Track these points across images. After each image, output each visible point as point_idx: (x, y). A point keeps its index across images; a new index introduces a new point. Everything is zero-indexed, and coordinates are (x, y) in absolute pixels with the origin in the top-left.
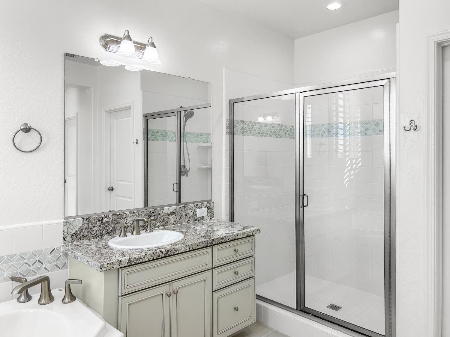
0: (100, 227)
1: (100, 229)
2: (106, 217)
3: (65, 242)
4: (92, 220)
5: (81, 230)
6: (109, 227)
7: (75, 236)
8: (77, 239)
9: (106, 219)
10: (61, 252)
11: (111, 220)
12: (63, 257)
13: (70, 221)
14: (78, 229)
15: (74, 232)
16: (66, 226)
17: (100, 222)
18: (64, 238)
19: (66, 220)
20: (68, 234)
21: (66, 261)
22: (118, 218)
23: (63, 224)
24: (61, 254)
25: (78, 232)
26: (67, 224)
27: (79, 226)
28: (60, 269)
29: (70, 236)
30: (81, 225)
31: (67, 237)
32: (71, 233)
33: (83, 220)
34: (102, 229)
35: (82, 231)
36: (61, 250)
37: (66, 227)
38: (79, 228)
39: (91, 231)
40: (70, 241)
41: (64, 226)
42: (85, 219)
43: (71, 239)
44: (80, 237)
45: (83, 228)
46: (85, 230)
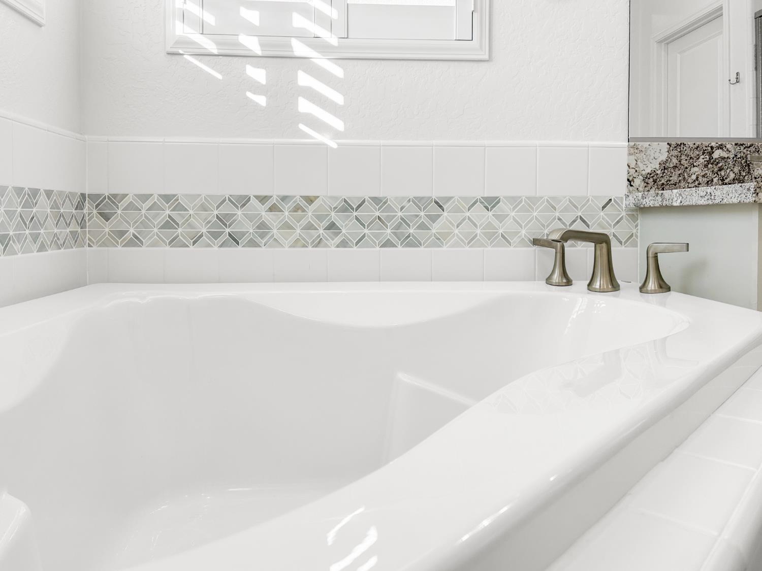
0: (706, 169)
1: (706, 174)
2: (721, 147)
3: (631, 188)
4: (688, 150)
5: (665, 169)
6: (728, 171)
7: (651, 180)
8: (656, 187)
9: (720, 151)
10: (624, 209)
11: (732, 156)
12: (627, 220)
13: (642, 146)
14: (657, 166)
15: (648, 170)
16: (633, 156)
17: (707, 156)
18: (628, 180)
19: (632, 144)
20: (637, 174)
21: (634, 231)
22: (749, 152)
23: (627, 149)
24: (624, 214)
25: (659, 172)
26: (636, 151)
27: (659, 160)
28: (622, 245)
29: (642, 178)
30: (664, 157)
31: (635, 180)
32: (644, 173)
33: (669, 146)
34: (709, 173)
35: (666, 171)
36: (624, 206)
37: (633, 158)
38: (660, 164)
39: (686, 175)
40: (640, 189)
41: (630, 154)
42: (672, 146)
43: (643, 184)
44: (663, 184)
45: (667, 164)
46: (672, 171)
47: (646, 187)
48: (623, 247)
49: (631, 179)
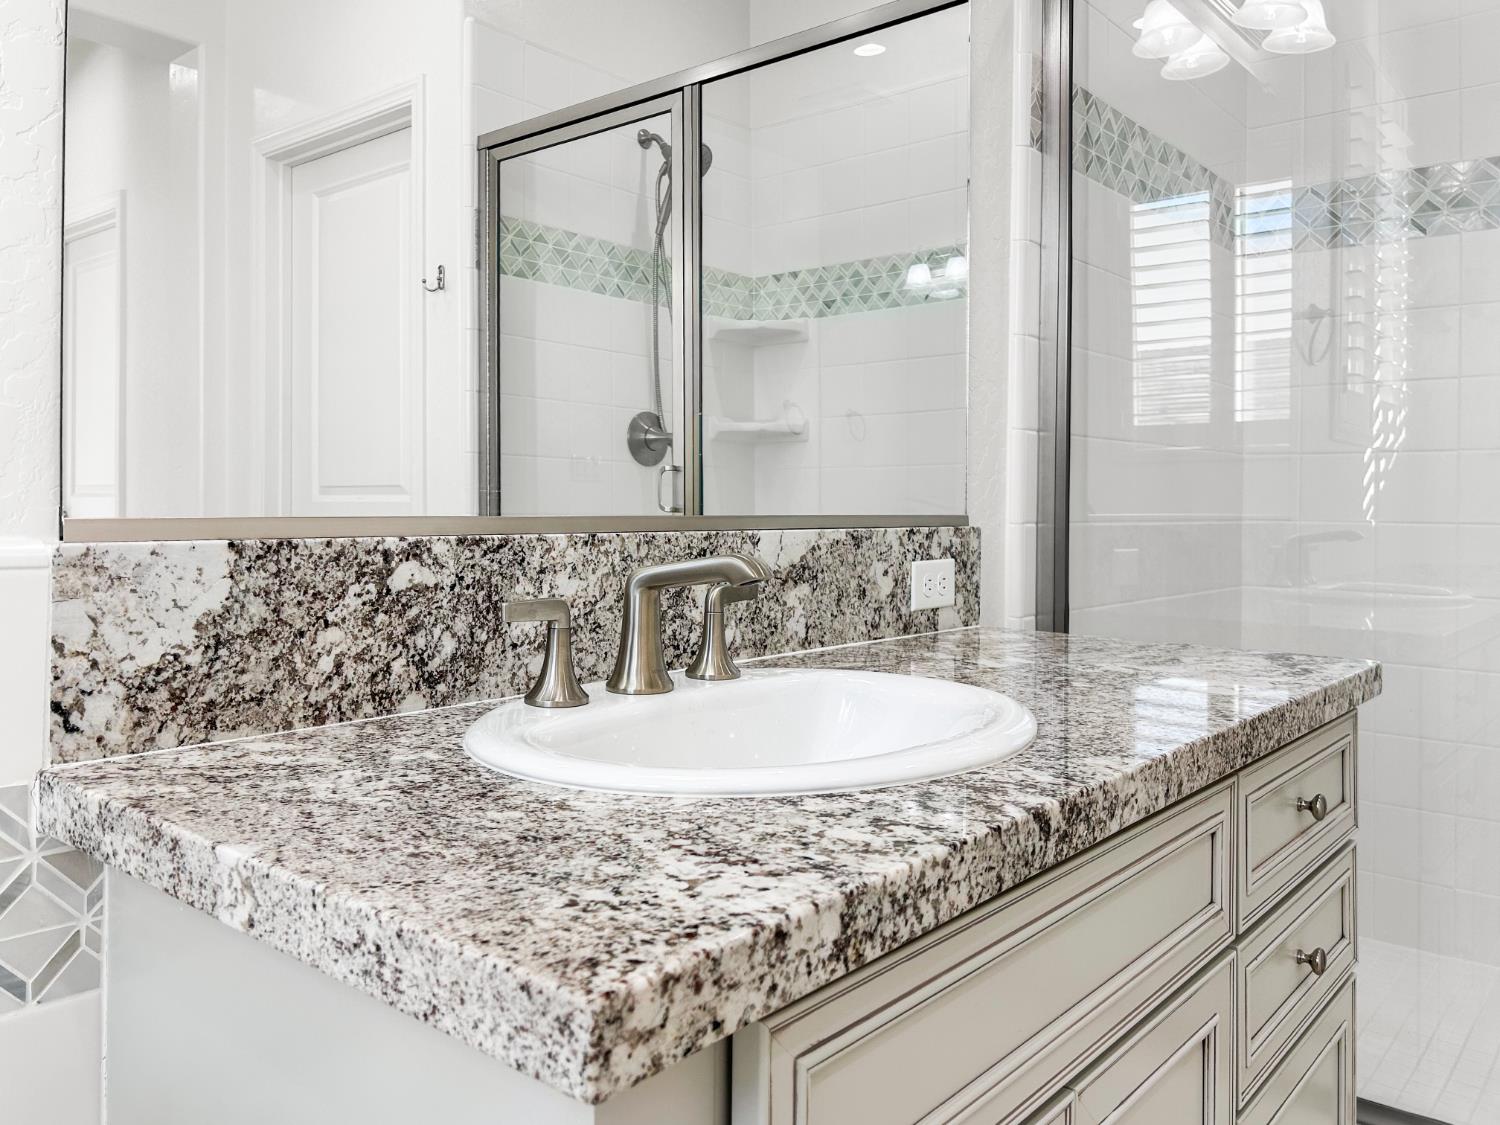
0: (366, 632)
1: (368, 648)
2: (414, 552)
3: (69, 742)
4: (307, 570)
5: (219, 643)
6: (437, 632)
7: (163, 693)
8: (181, 719)
9: (413, 564)
10: (34, 836)
11: (448, 581)
12: (51, 882)
13: (122, 558)
14: (189, 637)
15: (150, 656)
16: (78, 603)
17: (372, 587)
18: (56, 707)
19: (74, 549)
20: (97, 676)
21: (85, 922)
22: (496, 566)
23: (48, 573)
24: (33, 858)
25: (194, 659)
26: (93, 580)
27: (196, 611)
28: (22, 996)
29: (121, 691)
30: (213, 599)
31: (88, 702)
32: (128, 668)
33: (233, 556)
34: (380, 648)
35: (223, 652)
36: (34, 823)
37: (78, 609)
38: (198, 626)
39: (297, 658)
40: (114, 737)
41: (63, 595)
42: (248, 552)
43: (125, 716)
44: (212, 704)
45: (230, 626)
46: (249, 649)
47: (137, 725)
48: (31, 1006)
49: (67, 701)
